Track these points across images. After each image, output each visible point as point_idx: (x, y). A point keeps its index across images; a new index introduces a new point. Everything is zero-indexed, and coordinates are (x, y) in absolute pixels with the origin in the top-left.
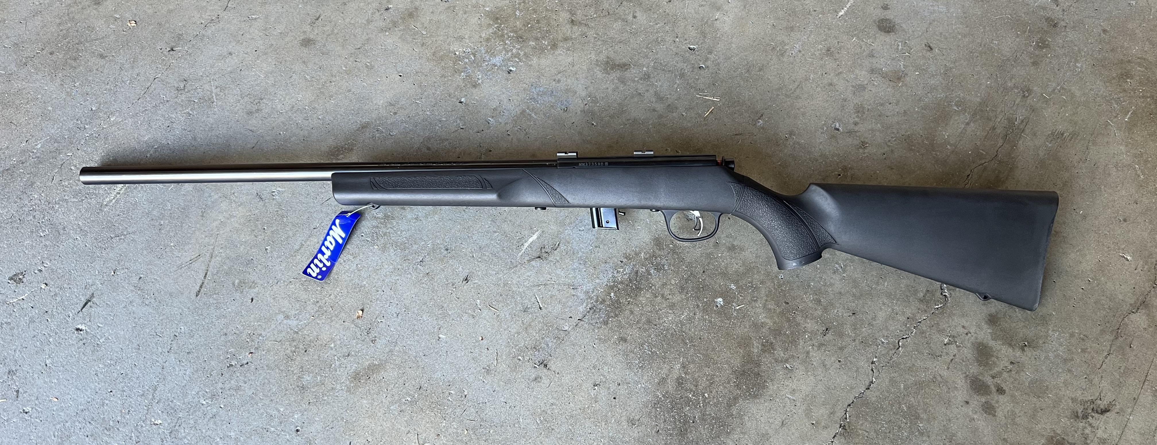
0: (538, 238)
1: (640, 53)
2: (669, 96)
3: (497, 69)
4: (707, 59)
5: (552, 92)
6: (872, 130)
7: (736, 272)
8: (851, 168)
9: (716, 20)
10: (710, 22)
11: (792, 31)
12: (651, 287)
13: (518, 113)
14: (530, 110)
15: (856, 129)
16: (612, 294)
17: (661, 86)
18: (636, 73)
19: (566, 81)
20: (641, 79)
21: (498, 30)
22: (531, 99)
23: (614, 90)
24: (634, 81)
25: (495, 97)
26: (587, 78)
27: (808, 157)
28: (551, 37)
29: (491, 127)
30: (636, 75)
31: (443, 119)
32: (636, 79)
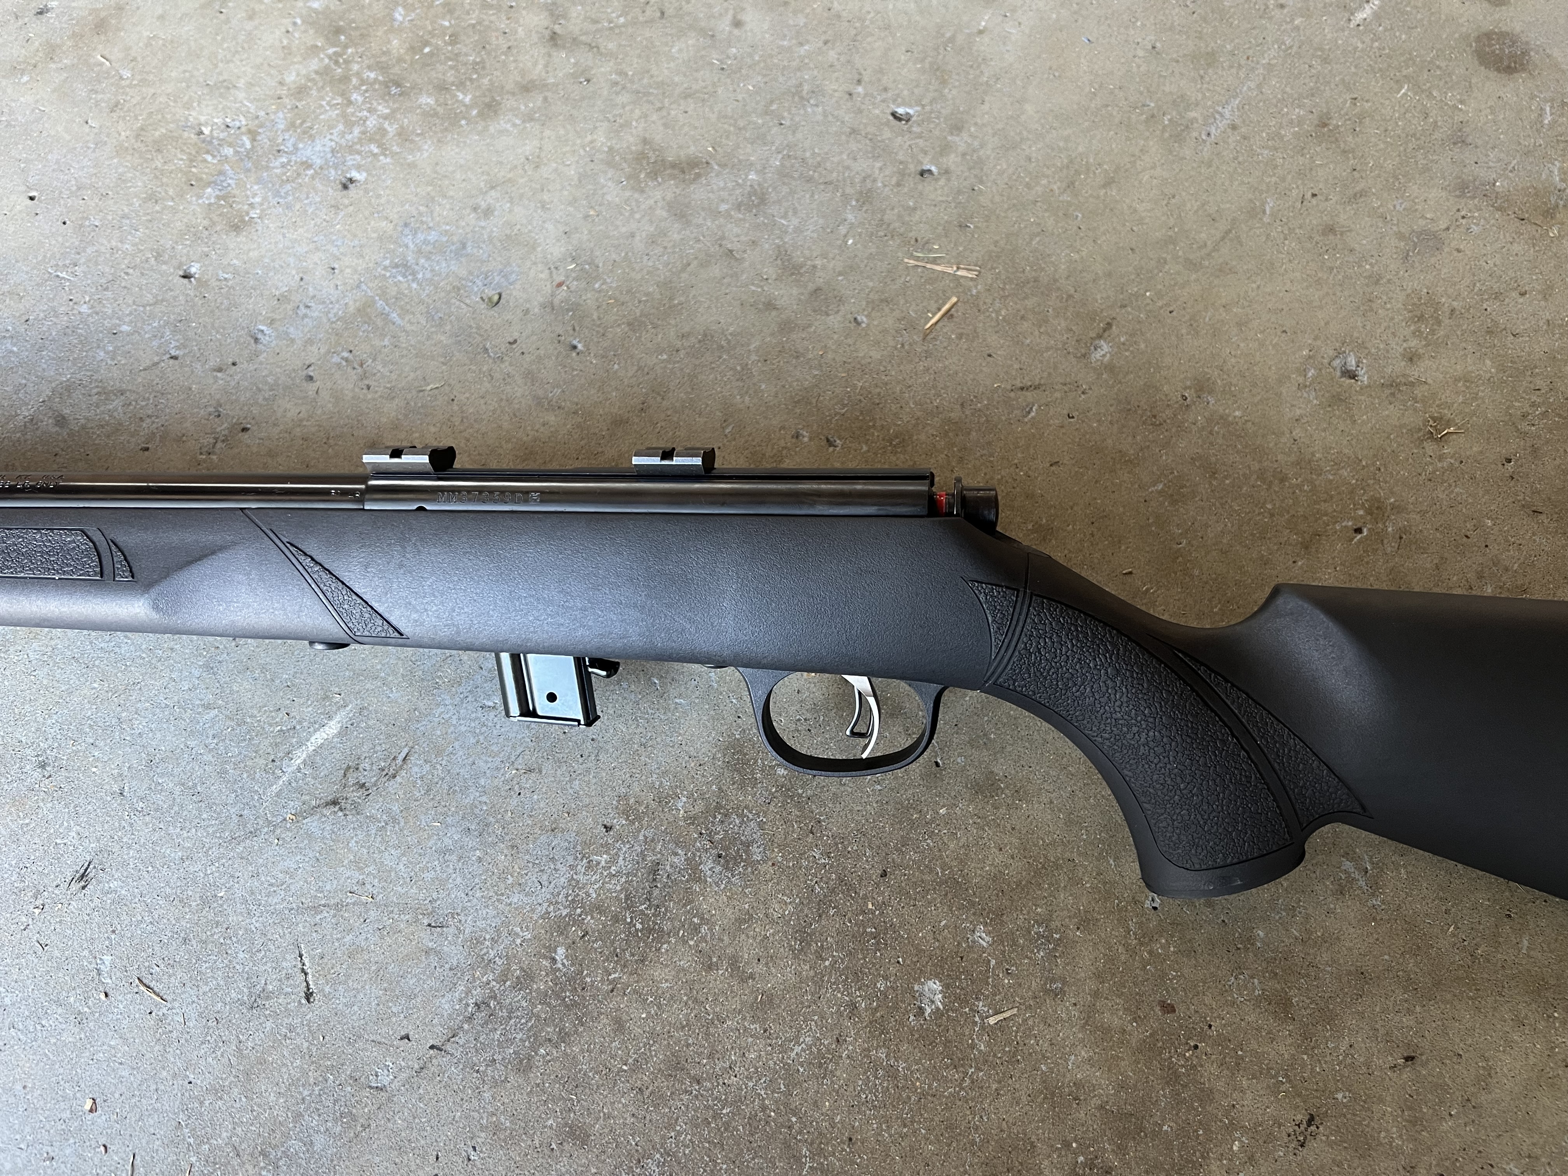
0: (344, 732)
1: (744, 128)
2: (818, 262)
3: (313, 177)
4: (945, 149)
5: (464, 246)
6: (1466, 379)
7: (995, 879)
8: (1398, 509)
9: (981, 32)
10: (960, 39)
11: (1209, 65)
12: (696, 929)
13: (351, 309)
14: (386, 301)
15: (1414, 373)
16: (561, 951)
17: (798, 230)
18: (723, 189)
19: (511, 211)
20: (738, 207)
21: (336, 63)
22: (397, 266)
23: (652, 241)
24: (715, 214)
25: (291, 260)
26: (573, 202)
27: (1256, 466)
28: (486, 81)
29: (261, 352)
30: (724, 194)
31: (125, 328)
32: (723, 207)
